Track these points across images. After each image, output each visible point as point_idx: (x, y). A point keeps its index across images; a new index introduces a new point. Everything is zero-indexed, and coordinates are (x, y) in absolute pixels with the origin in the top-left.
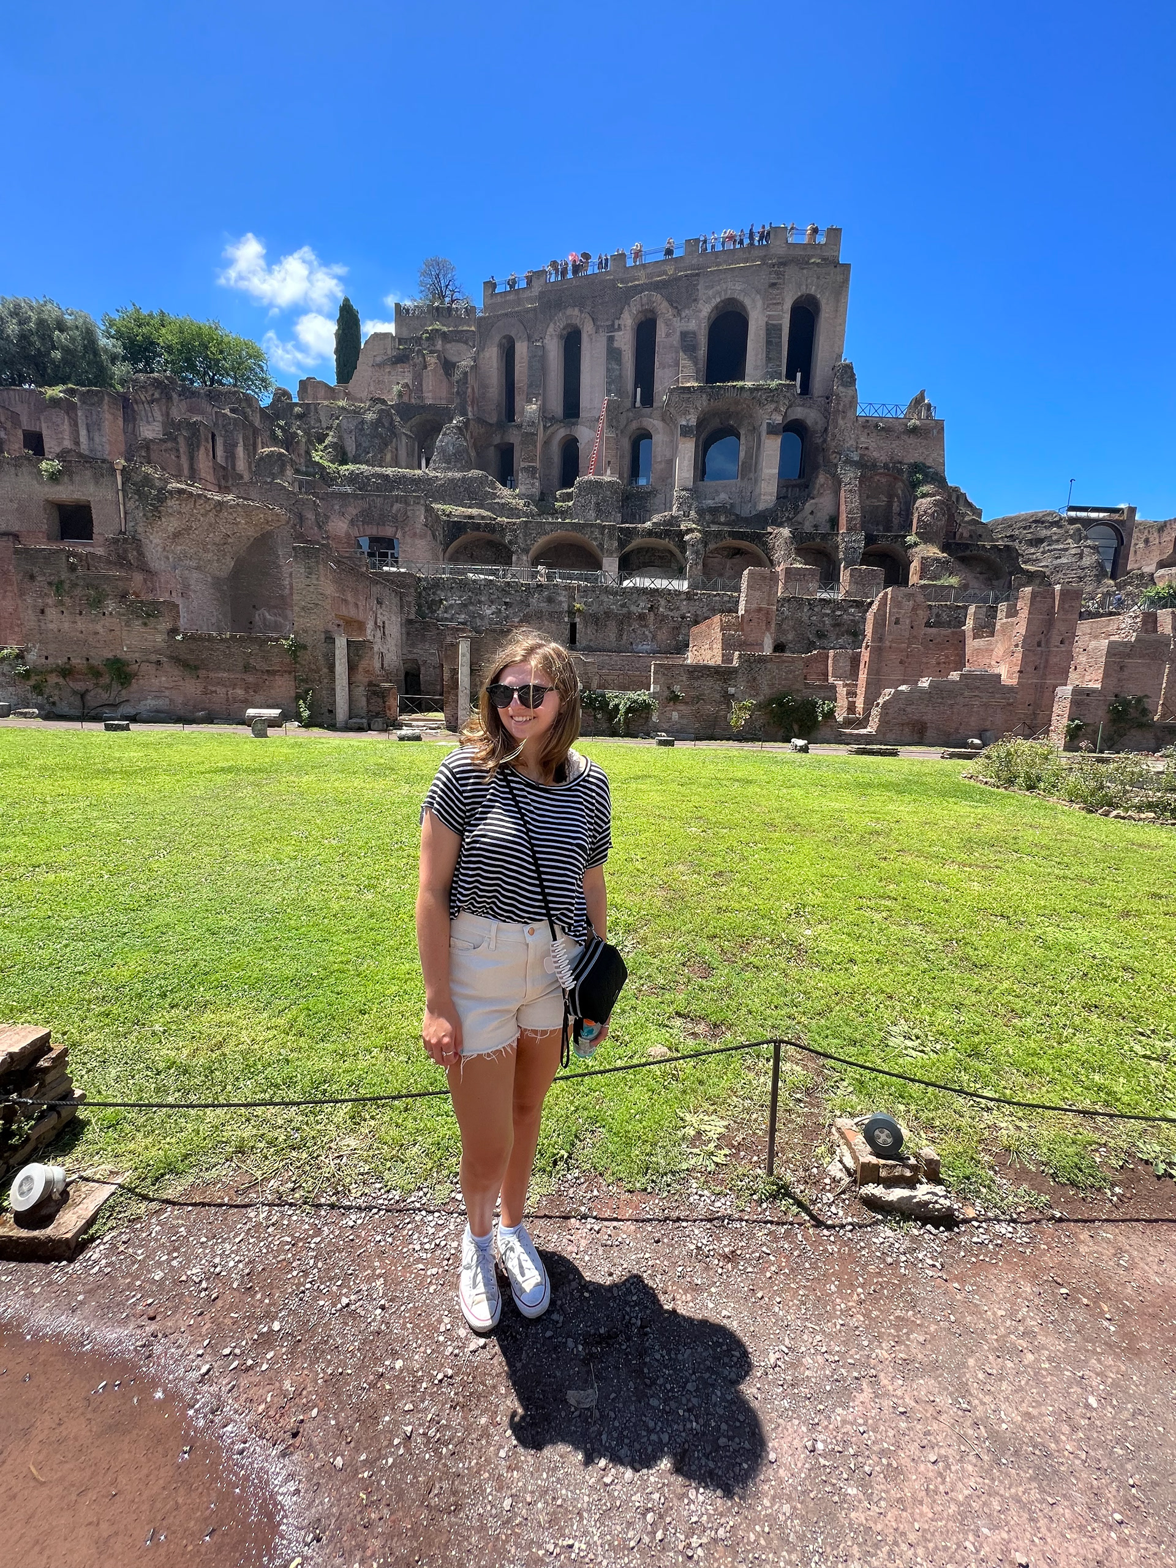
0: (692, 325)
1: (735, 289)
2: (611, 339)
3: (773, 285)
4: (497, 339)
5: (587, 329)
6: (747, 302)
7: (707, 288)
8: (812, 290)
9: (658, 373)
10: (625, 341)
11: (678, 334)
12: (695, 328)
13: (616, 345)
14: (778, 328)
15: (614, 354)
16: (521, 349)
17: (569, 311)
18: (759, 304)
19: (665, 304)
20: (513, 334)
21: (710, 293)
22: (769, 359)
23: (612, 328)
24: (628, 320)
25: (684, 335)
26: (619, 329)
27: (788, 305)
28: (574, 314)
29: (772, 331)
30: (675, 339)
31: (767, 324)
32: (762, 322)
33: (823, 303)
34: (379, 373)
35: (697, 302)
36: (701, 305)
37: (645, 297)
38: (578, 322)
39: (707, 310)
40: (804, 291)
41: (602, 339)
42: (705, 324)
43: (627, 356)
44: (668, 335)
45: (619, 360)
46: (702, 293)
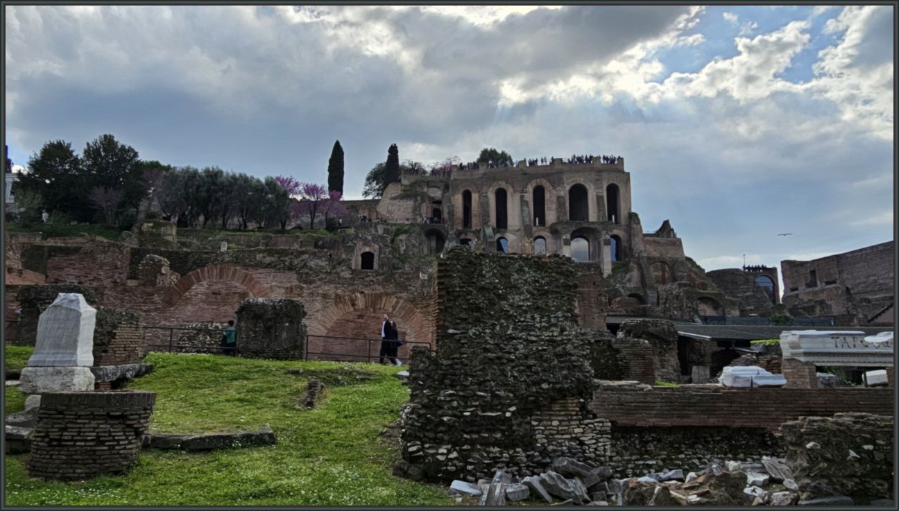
0: (562, 193)
1: (580, 180)
2: (522, 197)
3: (597, 180)
4: (462, 191)
5: (510, 191)
6: (587, 186)
8: (615, 182)
9: (547, 212)
10: (529, 197)
11: (555, 196)
12: (563, 195)
13: (525, 199)
14: (602, 197)
15: (523, 202)
16: (475, 197)
17: (500, 182)
18: (592, 187)
19: (548, 184)
20: (470, 189)
21: (570, 181)
22: (599, 211)
23: (522, 191)
24: (530, 189)
25: (559, 198)
26: (526, 192)
27: (605, 188)
28: (503, 185)
29: (599, 198)
30: (554, 199)
31: (597, 196)
32: (595, 194)
33: (620, 187)
34: (393, 202)
35: (563, 183)
36: (565, 185)
37: (538, 180)
38: (505, 187)
39: (568, 188)
40: (611, 182)
41: (518, 196)
42: (567, 193)
43: (531, 204)
44: (551, 197)
45: (528, 206)
46: (566, 180)
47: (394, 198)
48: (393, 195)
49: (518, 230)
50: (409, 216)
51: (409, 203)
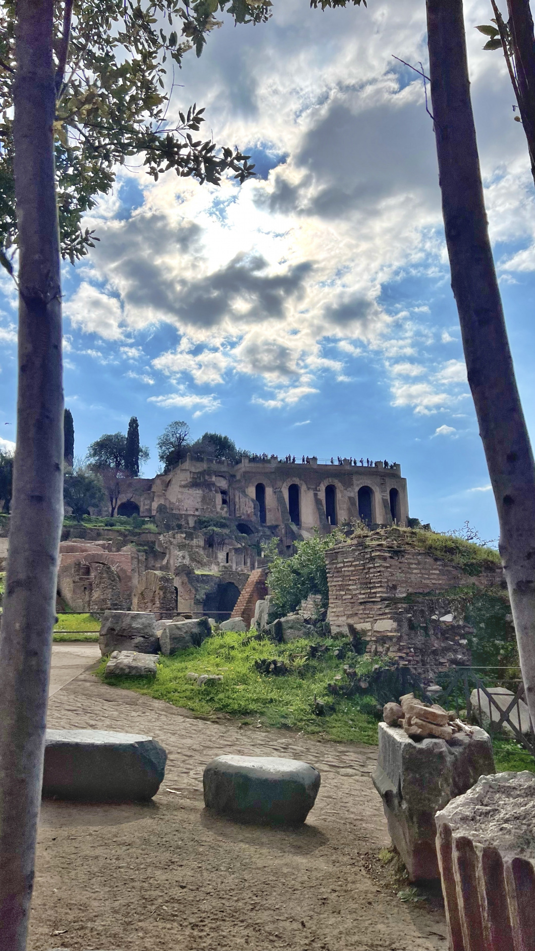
0: (352, 495)
1: (367, 482)
2: (316, 495)
3: (382, 484)
4: (255, 484)
5: (303, 488)
6: (373, 488)
7: (356, 480)
8: (395, 488)
9: (339, 512)
10: (322, 495)
11: (347, 498)
13: (319, 497)
14: (387, 500)
15: (318, 501)
16: (269, 491)
17: (294, 479)
18: (378, 489)
19: (340, 484)
20: (264, 483)
21: (359, 483)
22: (386, 514)
23: (316, 489)
24: (323, 487)
25: (350, 498)
26: (319, 491)
27: (388, 491)
28: (296, 481)
29: (384, 501)
30: (345, 499)
31: (383, 499)
32: (379, 496)
33: (400, 492)
34: (183, 490)
35: (352, 485)
36: (355, 487)
38: (298, 484)
39: (357, 489)
40: (393, 487)
41: (311, 493)
42: (357, 494)
43: (324, 502)
44: (342, 497)
45: (321, 504)
46: (355, 482)
47: (184, 486)
48: (183, 483)
49: (312, 528)
50: (199, 506)
51: (197, 492)
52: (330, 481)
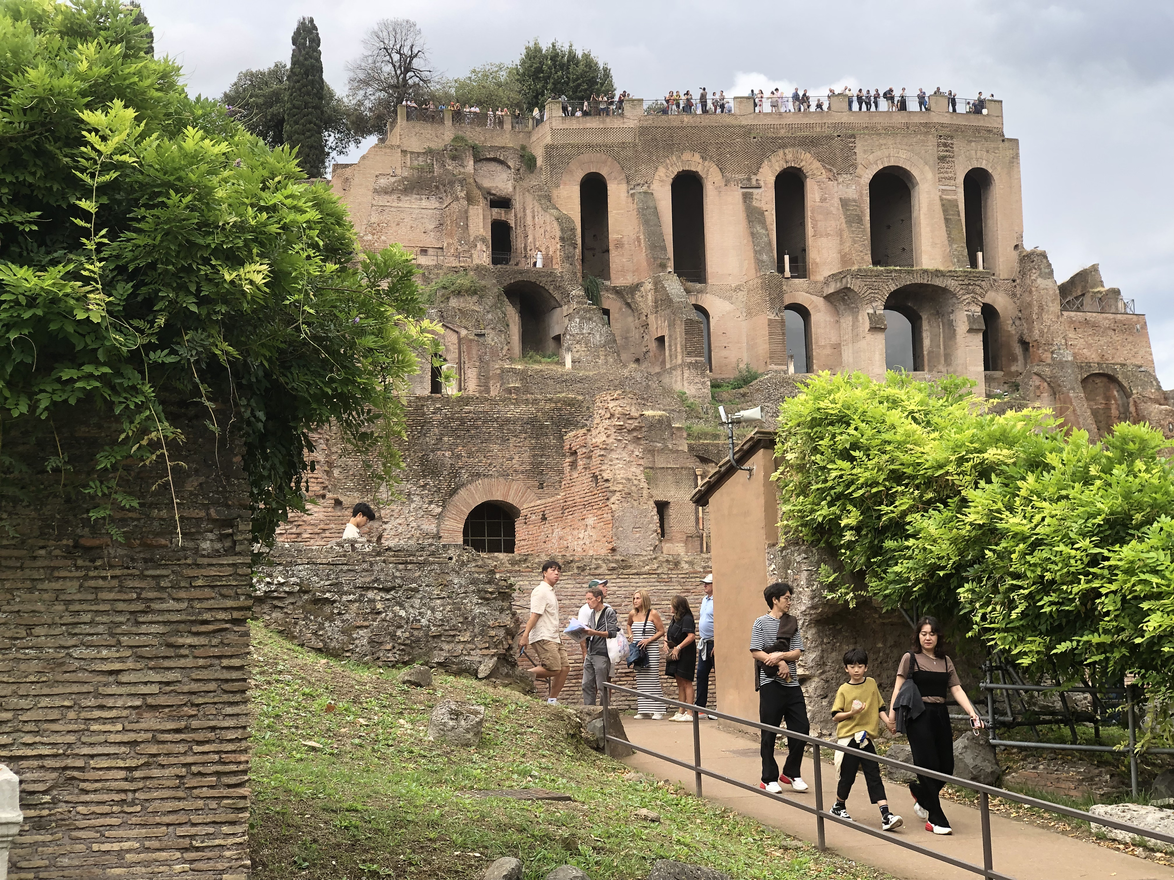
0: (852, 192)
1: (898, 156)
2: (747, 197)
3: (942, 159)
4: (579, 175)
5: (713, 179)
7: (865, 151)
8: (983, 164)
10: (766, 198)
11: (836, 202)
12: (855, 196)
13: (755, 203)
14: (953, 204)
15: (752, 214)
16: (618, 193)
17: (687, 156)
18: (930, 175)
19: (817, 164)
20: (604, 172)
21: (871, 158)
22: (951, 239)
23: (748, 183)
24: (767, 176)
25: (845, 203)
26: (758, 185)
27: (960, 179)
28: (694, 161)
29: (947, 207)
30: (833, 206)
31: (942, 199)
32: (934, 193)
33: (995, 177)
34: (383, 200)
35: (855, 166)
36: (860, 170)
37: (790, 153)
38: (699, 169)
39: (867, 176)
40: (976, 165)
41: (736, 194)
42: (866, 192)
43: (771, 217)
44: (823, 200)
45: (763, 223)
46: (861, 156)
47: (385, 191)
48: (383, 182)
49: (738, 289)
50: (430, 241)
51: (424, 203)
52: (789, 156)
